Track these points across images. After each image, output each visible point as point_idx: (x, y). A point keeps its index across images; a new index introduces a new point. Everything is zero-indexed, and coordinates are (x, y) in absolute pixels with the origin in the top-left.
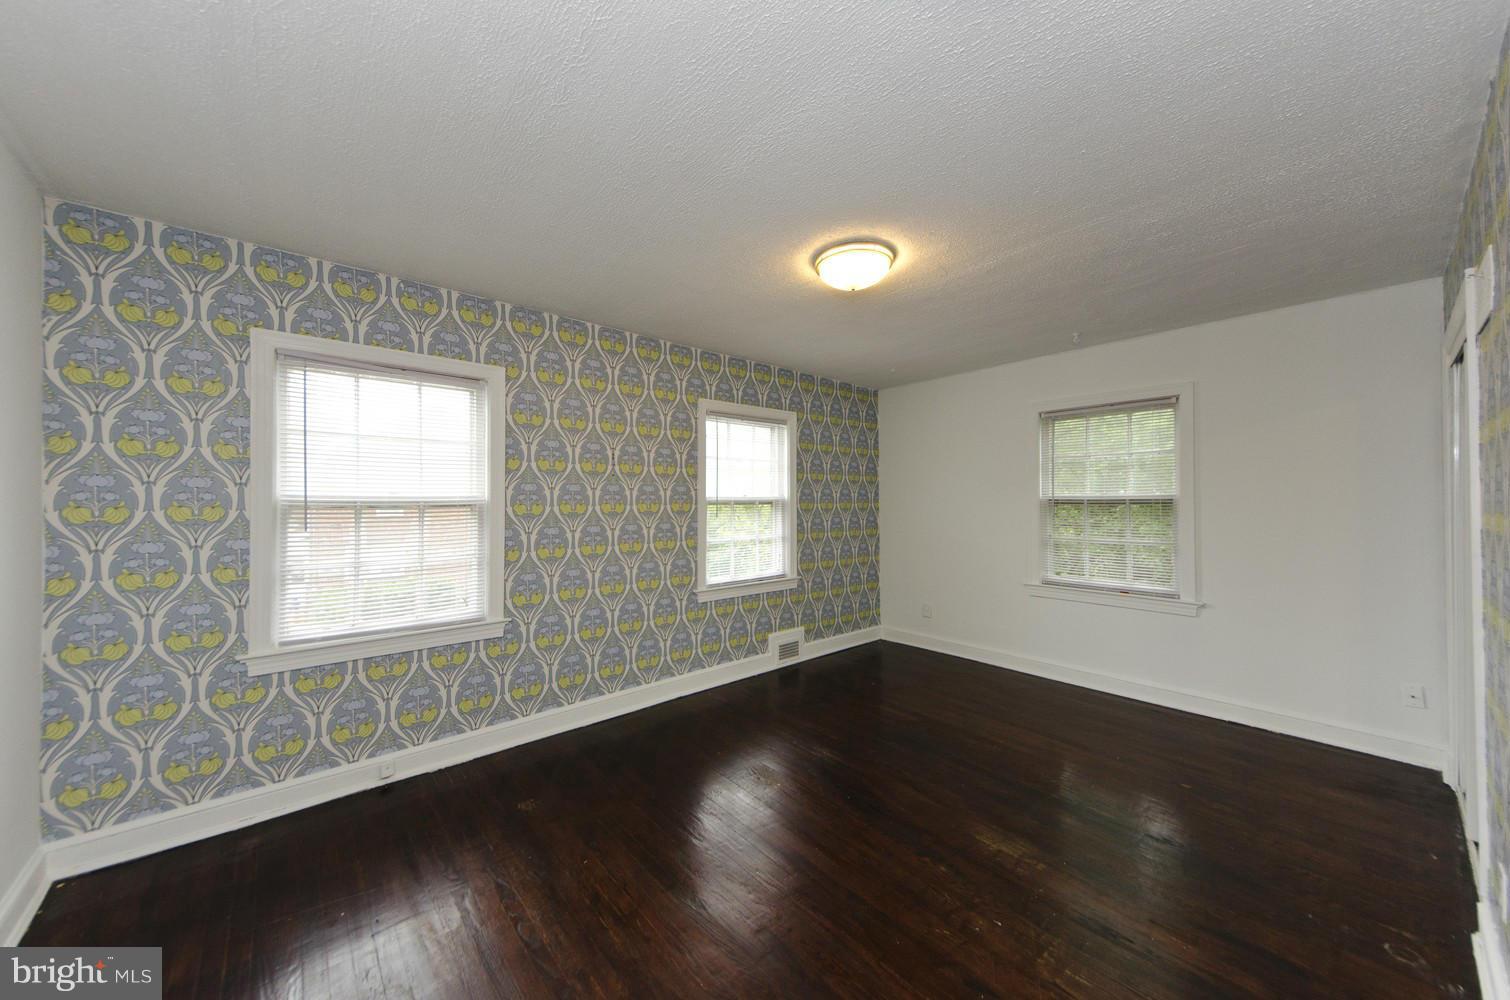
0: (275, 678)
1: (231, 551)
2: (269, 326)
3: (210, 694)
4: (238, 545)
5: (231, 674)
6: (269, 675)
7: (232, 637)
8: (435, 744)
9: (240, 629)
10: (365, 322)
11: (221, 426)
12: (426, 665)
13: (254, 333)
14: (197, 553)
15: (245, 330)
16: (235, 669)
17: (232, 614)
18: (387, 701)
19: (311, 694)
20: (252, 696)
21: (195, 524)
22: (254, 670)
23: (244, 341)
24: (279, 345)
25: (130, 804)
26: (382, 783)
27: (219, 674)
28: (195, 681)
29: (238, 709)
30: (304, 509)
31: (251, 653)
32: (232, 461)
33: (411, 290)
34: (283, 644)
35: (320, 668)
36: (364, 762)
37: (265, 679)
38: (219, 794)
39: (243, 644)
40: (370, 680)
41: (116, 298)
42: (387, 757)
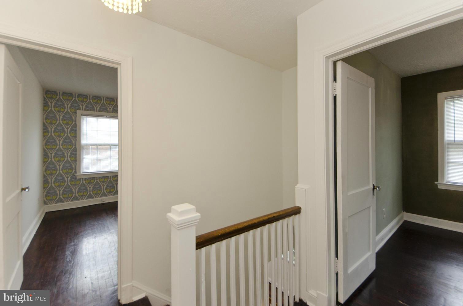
0: (82, 179)
1: (73, 154)
2: (80, 110)
3: (70, 181)
4: (75, 153)
5: (74, 178)
6: (81, 179)
7: (74, 171)
8: (113, 196)
9: (75, 169)
10: (99, 107)
11: (72, 130)
12: (111, 179)
13: (78, 111)
14: (67, 153)
15: (76, 111)
16: (74, 177)
17: (74, 166)
18: (104, 186)
19: (88, 183)
20: (77, 183)
21: (67, 149)
22: (78, 178)
23: (76, 113)
24: (82, 113)
25: (57, 200)
26: (103, 203)
27: (72, 178)
28: (68, 178)
29: (75, 185)
30: (87, 146)
31: (77, 174)
32: (73, 136)
33: (108, 99)
34: (83, 173)
35: (90, 178)
36: (99, 198)
37: (80, 179)
38: (72, 201)
39: (76, 172)
40: (100, 182)
41: (54, 107)
42: (103, 198)
